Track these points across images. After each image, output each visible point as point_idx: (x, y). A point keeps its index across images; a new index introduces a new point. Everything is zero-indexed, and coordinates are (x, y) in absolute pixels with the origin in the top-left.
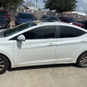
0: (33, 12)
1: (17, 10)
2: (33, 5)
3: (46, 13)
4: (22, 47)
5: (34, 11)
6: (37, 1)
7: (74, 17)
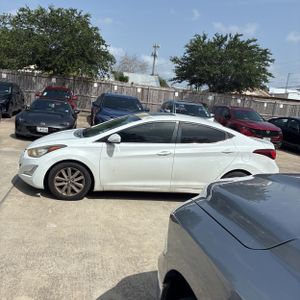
1: (96, 85)
2: (143, 68)
3: (177, 94)
4: (115, 154)
5: (143, 89)
6: (155, 56)
7: (265, 105)
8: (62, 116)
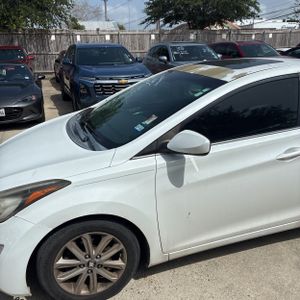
0: (108, 38)
5: (111, 36)
7: (253, 37)
8: (22, 86)
